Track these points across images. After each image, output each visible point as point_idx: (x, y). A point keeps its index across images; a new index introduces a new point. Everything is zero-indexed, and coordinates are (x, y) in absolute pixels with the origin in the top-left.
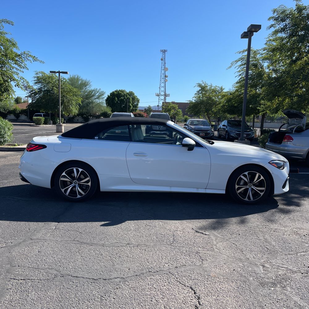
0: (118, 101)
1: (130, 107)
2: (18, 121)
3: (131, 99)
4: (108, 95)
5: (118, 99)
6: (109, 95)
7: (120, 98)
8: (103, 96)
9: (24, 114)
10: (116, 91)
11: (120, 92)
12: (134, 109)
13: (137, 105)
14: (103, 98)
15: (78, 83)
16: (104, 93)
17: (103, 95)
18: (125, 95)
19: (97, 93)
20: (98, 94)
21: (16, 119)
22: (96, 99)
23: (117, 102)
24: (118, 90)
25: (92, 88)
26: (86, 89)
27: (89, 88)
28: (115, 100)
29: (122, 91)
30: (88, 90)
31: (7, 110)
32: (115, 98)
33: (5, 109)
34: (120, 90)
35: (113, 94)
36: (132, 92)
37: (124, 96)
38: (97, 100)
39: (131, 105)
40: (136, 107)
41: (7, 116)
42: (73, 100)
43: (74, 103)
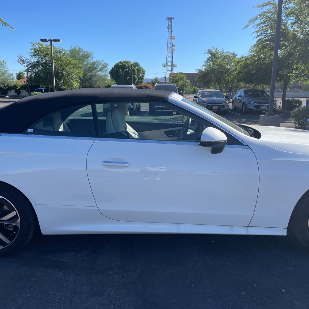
0: (123, 73)
1: (136, 79)
2: (19, 97)
3: (136, 70)
4: (112, 67)
5: (123, 71)
6: (113, 67)
7: (125, 69)
8: (106, 68)
9: (25, 90)
10: (120, 63)
11: (124, 63)
12: (140, 81)
13: (143, 76)
14: (106, 70)
15: (80, 54)
16: (107, 65)
17: (106, 67)
18: (129, 66)
19: (100, 65)
20: (101, 66)
21: (17, 95)
22: (98, 71)
23: (122, 74)
24: (123, 61)
25: (95, 60)
26: (88, 61)
27: (91, 60)
28: (120, 72)
29: (127, 62)
30: (90, 62)
31: (7, 86)
32: (119, 70)
33: (5, 85)
34: (124, 62)
35: (117, 66)
36: (137, 63)
37: (129, 68)
38: (100, 72)
39: (136, 77)
40: (142, 79)
41: (7, 93)
42: (73, 73)
43: (74, 76)
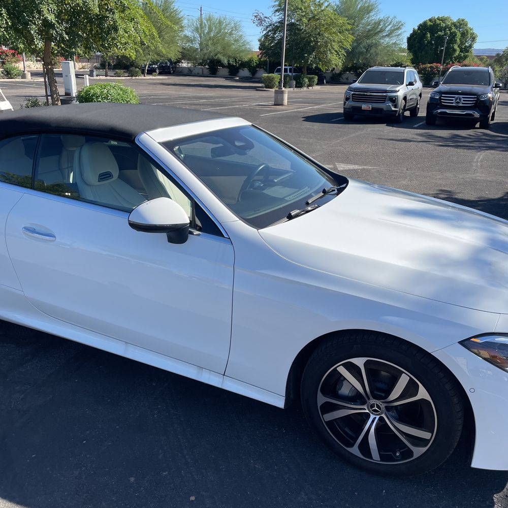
0: (431, 40)
1: (455, 50)
2: (254, 80)
3: (459, 35)
4: (414, 29)
5: (432, 35)
6: (416, 28)
7: (437, 33)
8: (400, 32)
9: (263, 68)
10: (430, 20)
11: (438, 22)
12: (463, 55)
13: (470, 46)
14: (398, 35)
15: (357, 7)
16: (402, 25)
17: (399, 28)
18: (447, 27)
19: (389, 25)
20: (390, 27)
21: (251, 76)
22: (384, 37)
23: (430, 42)
24: (436, 17)
25: (381, 16)
26: (368, 18)
27: (374, 17)
28: (426, 38)
29: (443, 20)
30: (373, 20)
31: (239, 60)
32: (426, 34)
33: (236, 60)
34: (438, 19)
35: (423, 27)
36: (463, 20)
37: (445, 30)
38: (387, 39)
39: (456, 47)
40: (468, 51)
41: (238, 72)
42: (334, 41)
43: (336, 47)
